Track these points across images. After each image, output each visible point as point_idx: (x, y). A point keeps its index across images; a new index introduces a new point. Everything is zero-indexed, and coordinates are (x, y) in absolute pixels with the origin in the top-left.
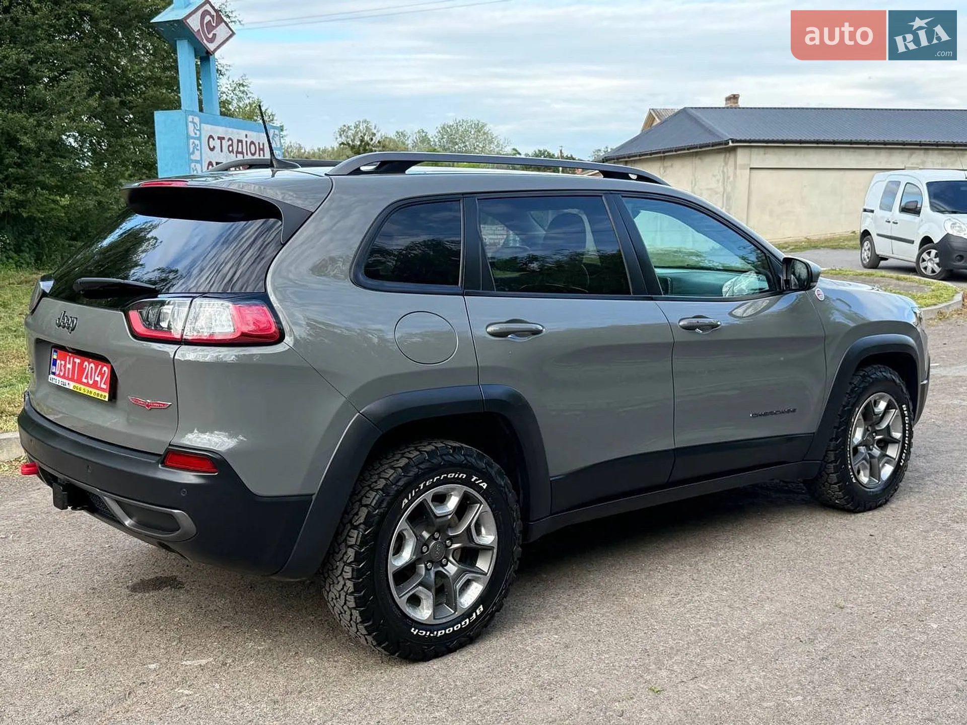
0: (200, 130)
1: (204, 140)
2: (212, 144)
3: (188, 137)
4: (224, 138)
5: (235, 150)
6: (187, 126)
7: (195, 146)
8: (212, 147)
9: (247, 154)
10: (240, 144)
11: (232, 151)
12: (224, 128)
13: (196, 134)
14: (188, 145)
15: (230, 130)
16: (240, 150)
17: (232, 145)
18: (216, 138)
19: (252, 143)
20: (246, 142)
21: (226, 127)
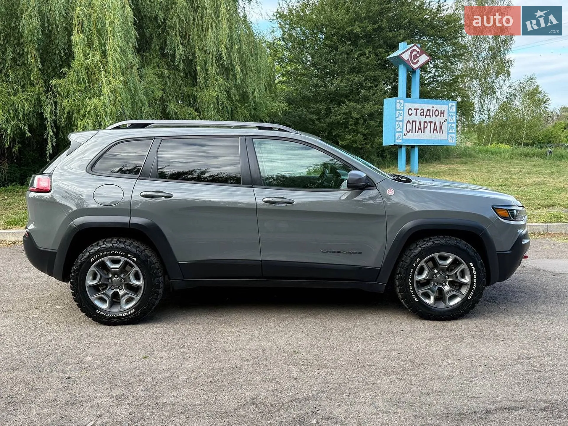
0: (404, 106)
1: (406, 111)
2: (410, 112)
3: (396, 110)
4: (418, 109)
5: (425, 114)
6: (396, 104)
7: (400, 114)
8: (410, 114)
9: (433, 116)
10: (429, 111)
11: (423, 115)
12: (419, 104)
13: (401, 108)
14: (396, 114)
15: (422, 105)
16: (428, 114)
17: (423, 112)
18: (413, 109)
19: (437, 110)
20: (433, 110)
21: (420, 103)
